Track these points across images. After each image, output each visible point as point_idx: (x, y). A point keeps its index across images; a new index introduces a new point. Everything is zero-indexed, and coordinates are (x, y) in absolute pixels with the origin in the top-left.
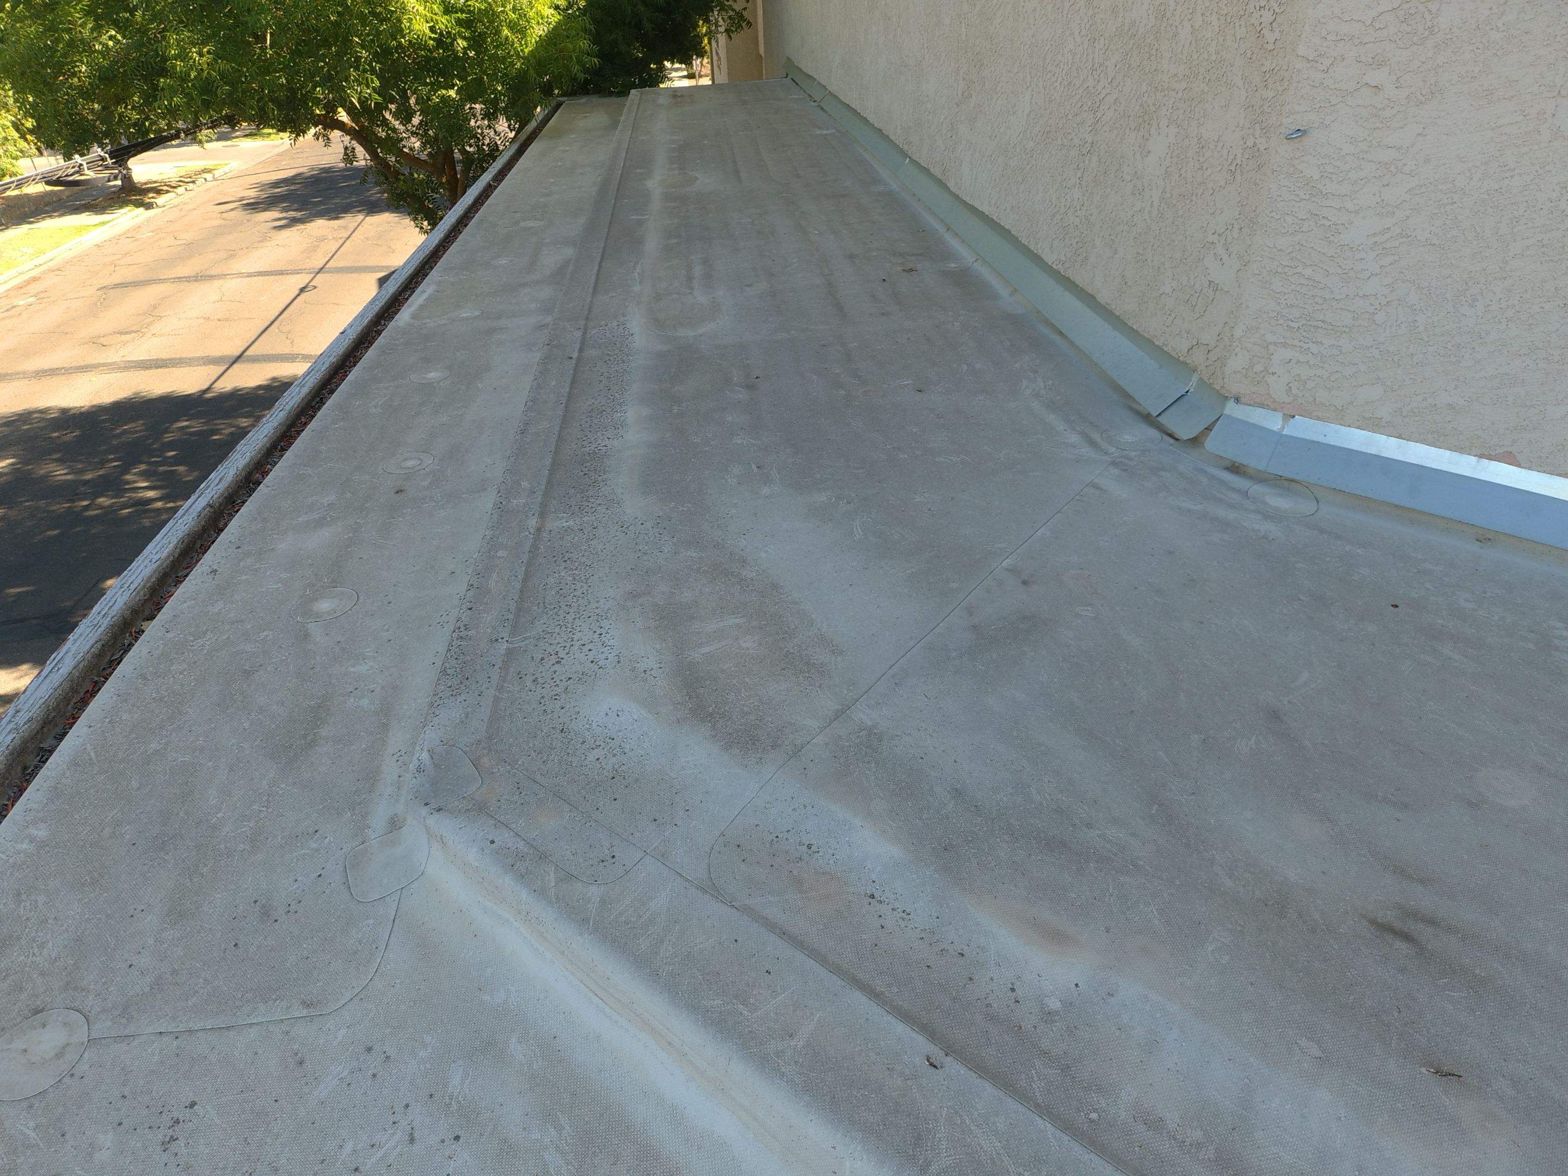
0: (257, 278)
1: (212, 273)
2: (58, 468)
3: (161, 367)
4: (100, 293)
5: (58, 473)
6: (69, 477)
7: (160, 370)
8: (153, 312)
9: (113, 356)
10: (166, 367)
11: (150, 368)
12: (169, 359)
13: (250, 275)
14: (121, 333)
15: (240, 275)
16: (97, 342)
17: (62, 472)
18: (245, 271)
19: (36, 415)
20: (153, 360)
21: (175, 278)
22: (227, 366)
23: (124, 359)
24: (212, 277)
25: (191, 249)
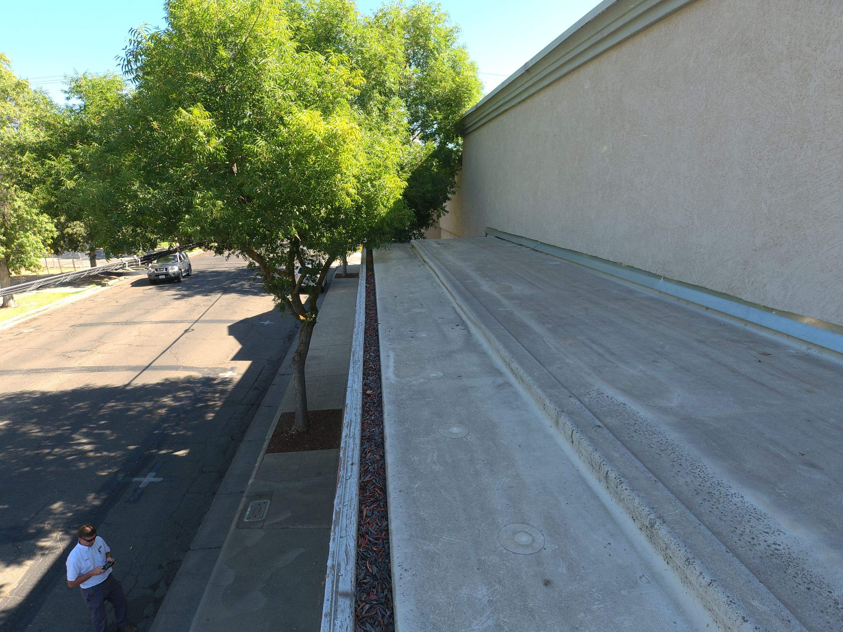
0: (160, 324)
1: (136, 321)
2: (34, 428)
3: (101, 371)
4: (71, 328)
5: (33, 431)
6: (39, 434)
7: (100, 373)
8: (100, 340)
9: (75, 364)
10: (104, 371)
11: (95, 371)
12: (106, 367)
13: (156, 323)
14: (80, 351)
15: (151, 322)
16: (65, 355)
17: (36, 431)
18: (154, 320)
19: (26, 395)
20: (97, 367)
21: (114, 322)
22: (140, 372)
23: (80, 365)
24: (135, 323)
25: (124, 308)
